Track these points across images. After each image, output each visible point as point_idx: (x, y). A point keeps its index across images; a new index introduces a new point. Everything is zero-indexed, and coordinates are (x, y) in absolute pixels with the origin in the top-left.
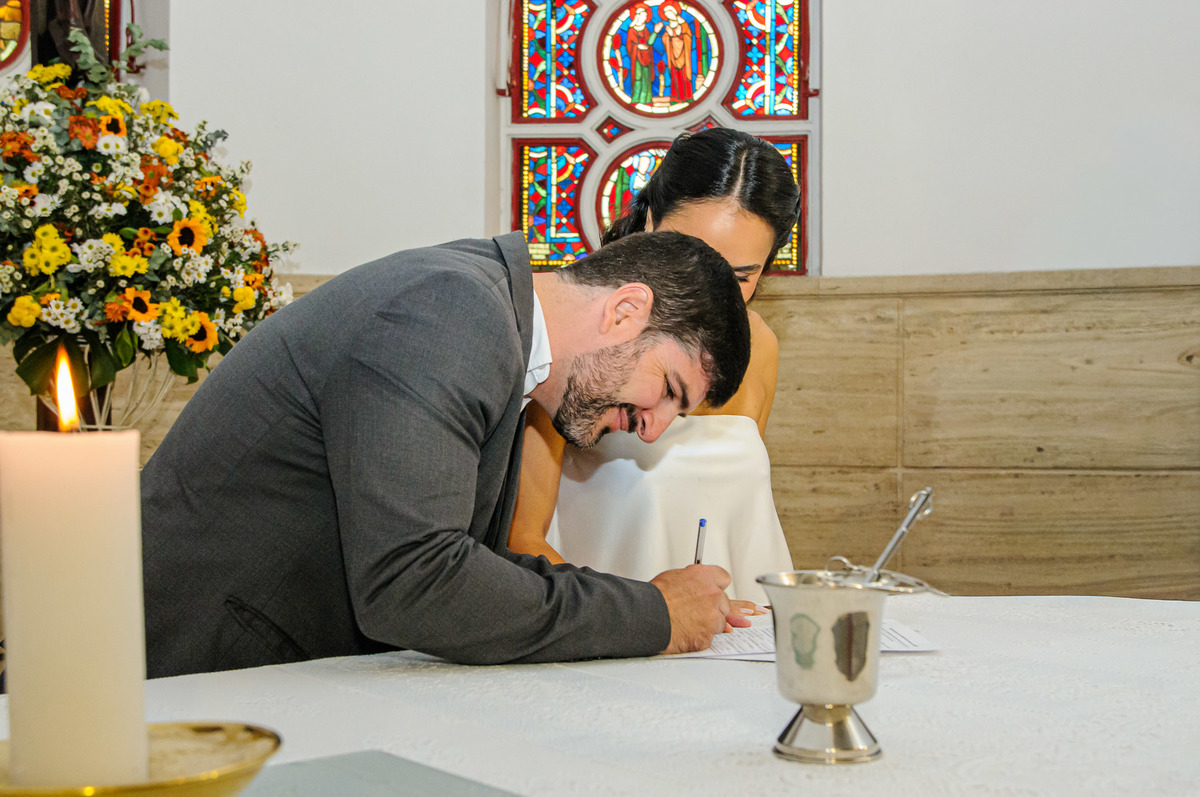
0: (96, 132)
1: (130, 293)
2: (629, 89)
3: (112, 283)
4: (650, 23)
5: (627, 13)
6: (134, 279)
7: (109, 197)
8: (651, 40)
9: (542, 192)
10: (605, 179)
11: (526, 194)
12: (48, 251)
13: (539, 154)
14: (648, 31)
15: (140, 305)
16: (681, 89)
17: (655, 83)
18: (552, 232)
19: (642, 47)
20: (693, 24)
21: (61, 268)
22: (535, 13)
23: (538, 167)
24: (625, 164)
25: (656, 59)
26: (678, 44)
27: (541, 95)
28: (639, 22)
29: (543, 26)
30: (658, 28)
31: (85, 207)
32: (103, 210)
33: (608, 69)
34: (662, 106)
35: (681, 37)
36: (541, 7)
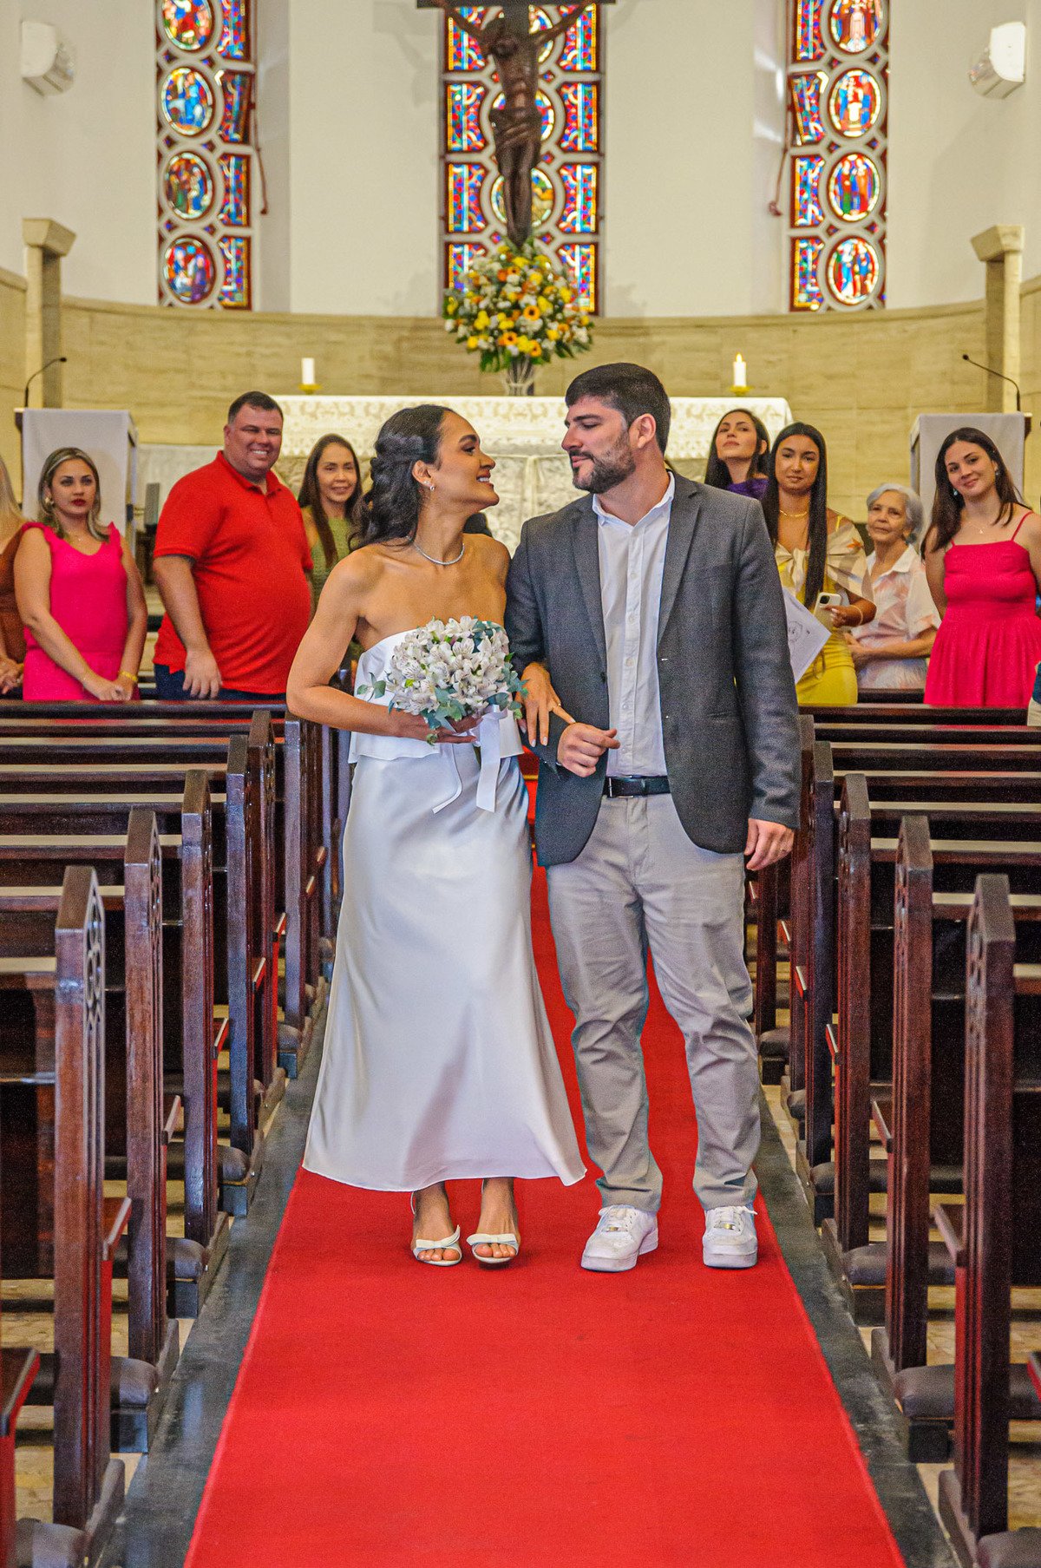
0: (507, 274)
1: (506, 335)
2: (841, 207)
3: (501, 332)
4: (851, 169)
5: (840, 165)
6: (509, 330)
7: (505, 299)
8: (851, 178)
9: (805, 265)
10: (830, 257)
11: (797, 268)
12: (482, 321)
13: (803, 245)
14: (850, 174)
15: (510, 339)
16: (863, 207)
17: (852, 204)
18: (809, 288)
19: (847, 183)
20: (869, 169)
21: (486, 328)
22: (801, 167)
23: (803, 252)
24: (840, 248)
25: (853, 189)
26: (863, 181)
27: (804, 212)
28: (846, 171)
29: (806, 174)
30: (854, 172)
31: (495, 304)
32: (502, 305)
33: (832, 196)
34: (855, 215)
35: (864, 177)
36: (804, 164)
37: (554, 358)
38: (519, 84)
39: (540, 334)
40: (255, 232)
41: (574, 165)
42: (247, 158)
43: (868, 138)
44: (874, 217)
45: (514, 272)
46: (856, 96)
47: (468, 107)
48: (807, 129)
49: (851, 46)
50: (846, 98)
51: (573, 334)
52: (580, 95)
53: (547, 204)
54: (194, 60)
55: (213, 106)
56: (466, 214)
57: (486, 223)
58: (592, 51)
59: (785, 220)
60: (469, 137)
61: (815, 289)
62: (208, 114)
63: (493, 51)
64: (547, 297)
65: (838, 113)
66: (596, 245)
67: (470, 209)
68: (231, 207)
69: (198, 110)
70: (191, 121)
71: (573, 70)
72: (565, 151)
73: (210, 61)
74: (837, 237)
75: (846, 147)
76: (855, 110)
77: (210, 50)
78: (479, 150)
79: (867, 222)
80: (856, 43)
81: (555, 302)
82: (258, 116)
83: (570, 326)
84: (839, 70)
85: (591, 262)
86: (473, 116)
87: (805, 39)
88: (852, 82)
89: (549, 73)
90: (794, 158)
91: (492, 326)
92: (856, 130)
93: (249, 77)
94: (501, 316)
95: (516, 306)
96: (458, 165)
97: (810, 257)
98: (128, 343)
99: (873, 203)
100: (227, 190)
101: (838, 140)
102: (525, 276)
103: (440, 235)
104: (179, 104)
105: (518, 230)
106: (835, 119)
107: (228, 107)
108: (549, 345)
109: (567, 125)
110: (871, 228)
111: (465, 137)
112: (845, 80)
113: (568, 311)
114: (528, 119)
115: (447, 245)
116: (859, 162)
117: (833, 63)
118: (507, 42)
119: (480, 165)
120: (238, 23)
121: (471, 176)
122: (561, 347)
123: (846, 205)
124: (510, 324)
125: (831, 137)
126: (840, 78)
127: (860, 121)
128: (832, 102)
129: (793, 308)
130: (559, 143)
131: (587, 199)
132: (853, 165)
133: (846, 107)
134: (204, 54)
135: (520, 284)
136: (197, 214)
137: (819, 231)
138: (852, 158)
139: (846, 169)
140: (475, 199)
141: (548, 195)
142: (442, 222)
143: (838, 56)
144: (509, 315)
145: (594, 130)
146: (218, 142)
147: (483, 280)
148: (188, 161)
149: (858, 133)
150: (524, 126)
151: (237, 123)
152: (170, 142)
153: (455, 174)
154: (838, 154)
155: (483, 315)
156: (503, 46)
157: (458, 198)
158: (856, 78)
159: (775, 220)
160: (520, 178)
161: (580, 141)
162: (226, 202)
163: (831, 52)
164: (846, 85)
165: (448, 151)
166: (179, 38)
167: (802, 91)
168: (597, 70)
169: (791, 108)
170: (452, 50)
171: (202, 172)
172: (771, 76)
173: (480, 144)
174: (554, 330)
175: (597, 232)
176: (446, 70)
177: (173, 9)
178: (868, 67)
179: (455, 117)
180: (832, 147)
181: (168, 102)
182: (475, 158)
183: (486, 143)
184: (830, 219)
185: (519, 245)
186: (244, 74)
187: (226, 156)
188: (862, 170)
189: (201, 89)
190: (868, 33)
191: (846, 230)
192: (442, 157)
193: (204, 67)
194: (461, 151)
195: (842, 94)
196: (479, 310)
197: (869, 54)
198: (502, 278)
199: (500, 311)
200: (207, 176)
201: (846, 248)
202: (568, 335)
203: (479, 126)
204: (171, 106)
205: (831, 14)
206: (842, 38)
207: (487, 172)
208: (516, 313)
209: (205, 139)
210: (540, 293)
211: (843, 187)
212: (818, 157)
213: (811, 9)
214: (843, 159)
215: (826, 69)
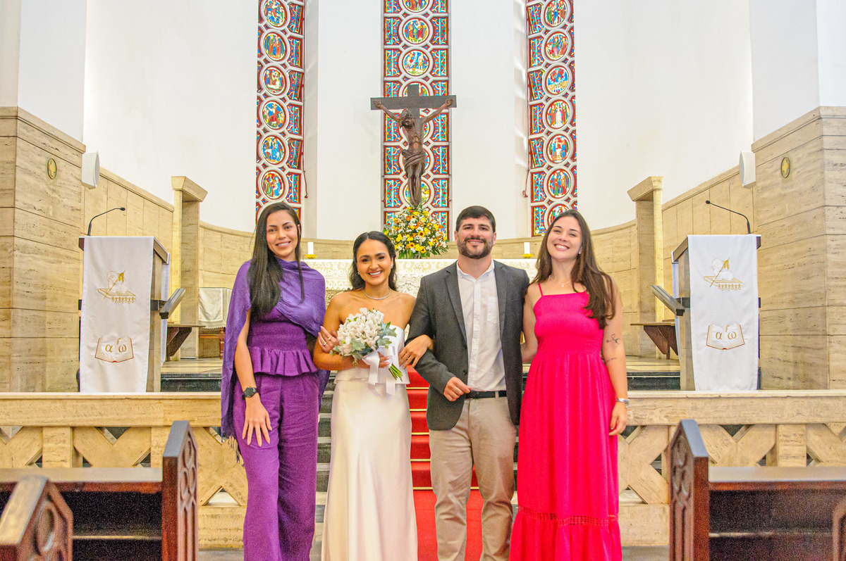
0: (410, 218)
1: (410, 244)
2: (554, 192)
3: (408, 242)
4: (557, 176)
5: (553, 175)
6: (411, 241)
7: (409, 229)
8: (558, 180)
9: (538, 218)
11: (534, 219)
12: (399, 238)
13: (537, 209)
14: (557, 178)
15: (412, 245)
16: (564, 191)
17: (559, 191)
18: (540, 227)
19: (556, 182)
20: (566, 176)
21: (401, 241)
22: (535, 177)
23: (537, 212)
24: (554, 210)
25: (558, 185)
26: (563, 181)
27: (538, 195)
28: (555, 177)
30: (559, 178)
31: (405, 231)
32: (408, 231)
33: (549, 188)
34: (560, 195)
36: (537, 175)
37: (431, 254)
38: (415, 140)
39: (425, 244)
40: (302, 205)
41: (438, 179)
42: (300, 175)
43: (565, 162)
44: (569, 195)
45: (413, 217)
46: (559, 146)
47: (394, 156)
48: (537, 161)
49: (556, 126)
50: (555, 146)
51: (440, 244)
52: (441, 151)
53: (428, 195)
54: (276, 133)
55: (285, 152)
56: (393, 200)
57: (402, 203)
58: (445, 133)
59: (529, 199)
60: (394, 169)
61: (543, 228)
62: (282, 156)
63: (403, 125)
64: (428, 228)
65: (551, 154)
66: (448, 212)
67: (395, 198)
68: (292, 195)
69: (278, 154)
70: (274, 159)
71: (438, 141)
72: (434, 174)
73: (283, 134)
74: (552, 205)
75: (555, 167)
76: (558, 151)
77: (284, 129)
78: (399, 174)
79: (566, 197)
80: (559, 123)
81: (431, 230)
82: (305, 157)
83: (439, 241)
84: (551, 136)
85: (446, 219)
86: (395, 160)
87: (536, 125)
88: (557, 141)
89: (428, 142)
90: (532, 174)
91: (404, 240)
92: (559, 159)
93: (302, 141)
94: (408, 235)
95: (415, 231)
96: (390, 179)
97: (540, 215)
98: (240, 248)
99: (569, 190)
100: (290, 188)
101: (551, 164)
102: (418, 219)
103: (381, 208)
104: (270, 151)
105: (415, 201)
106: (550, 156)
107: (291, 153)
108: (429, 248)
109: (434, 164)
110: (568, 200)
111: (392, 168)
112: (554, 140)
113: (437, 234)
114: (420, 153)
115: (385, 213)
116: (561, 173)
117: (549, 133)
118: (410, 120)
119: (399, 180)
120: (296, 120)
121: (395, 184)
122: (435, 249)
123: (557, 191)
124: (412, 239)
125: (548, 163)
126: (552, 139)
127: (561, 156)
128: (549, 149)
129: (533, 235)
130: (432, 170)
131: (444, 193)
132: (559, 174)
133: (555, 151)
134: (281, 131)
135: (416, 222)
136: (277, 197)
137: (544, 203)
138: (558, 171)
140: (397, 193)
141: (427, 192)
142: (383, 203)
143: (551, 130)
144: (411, 235)
145: (446, 165)
146: (286, 167)
147: (400, 220)
148: (273, 175)
149: (561, 161)
150: (417, 156)
151: (295, 161)
152: (265, 166)
153: (388, 184)
154: (552, 170)
155: (400, 236)
156: (408, 122)
157: (389, 193)
158: (559, 139)
159: (524, 199)
160: (416, 178)
161: (441, 169)
162: (290, 193)
163: (548, 128)
164: (555, 142)
165: (385, 174)
166: (270, 123)
167: (535, 146)
168: (448, 141)
169: (530, 153)
170: (387, 133)
171: (279, 180)
172: (522, 139)
173: (399, 172)
174: (431, 242)
175: (448, 206)
176: (385, 141)
177: (268, 111)
178: (564, 133)
179: (388, 160)
180: (549, 168)
181: (264, 150)
182: (396, 177)
183: (401, 171)
184: (549, 197)
185: (416, 207)
186: (298, 140)
187: (289, 174)
188: (563, 176)
189: (279, 146)
190: (563, 119)
191: (556, 201)
192: (383, 176)
193: (281, 136)
195: (553, 146)
196: (398, 233)
197: (564, 128)
198: (408, 219)
199: (407, 233)
200: (282, 181)
201: (557, 209)
202: (438, 244)
204: (266, 151)
205: (547, 114)
206: (552, 123)
207: (402, 182)
208: (414, 234)
209: (280, 166)
210: (425, 226)
211: (554, 185)
212: (543, 172)
213: (538, 112)
214: (554, 173)
215: (545, 136)
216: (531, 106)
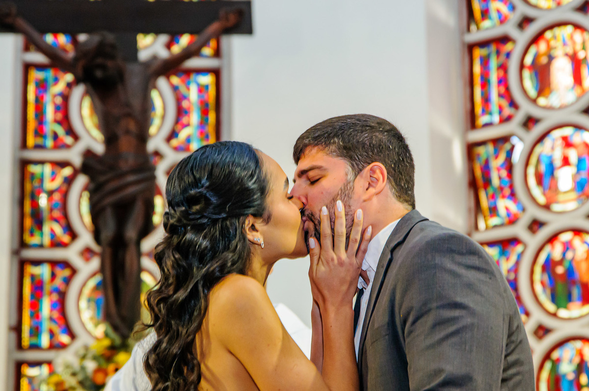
0: (106, 374)
8: (566, 264)
10: (542, 366)
17: (570, 295)
19: (560, 270)
26: (584, 266)
30: (569, 255)
34: (576, 311)
35: (585, 259)
36: (495, 252)
43: (587, 208)
47: (52, 192)
48: (494, 211)
56: (46, 325)
57: (73, 336)
58: (210, 128)
60: (52, 231)
67: (51, 319)
71: (187, 150)
74: (550, 340)
75: (556, 222)
78: (64, 245)
84: (538, 130)
86: (57, 205)
87: (486, 100)
88: (560, 142)
92: (567, 202)
96: (37, 263)
101: (542, 215)
103: (9, 352)
111: (46, 229)
112: (548, 142)
114: (138, 169)
115: (19, 364)
117: (530, 121)
119: (65, 264)
121: (53, 276)
125: (532, 212)
126: (541, 139)
127: (574, 189)
128: (531, 171)
132: (567, 246)
138: (566, 237)
139: (556, 251)
140: (58, 307)
142: (13, 336)
143: (535, 112)
149: (572, 206)
153: (33, 276)
154: (544, 233)
157: (35, 306)
163: (526, 108)
164: (551, 148)
165: (23, 245)
167: (487, 162)
169: (473, 185)
170: (32, 125)
173: (66, 239)
178: (582, 120)
179: (33, 204)
180: (535, 225)
182: (58, 254)
183: (77, 236)
184: (539, 316)
191: (563, 330)
192: (16, 253)
194: (41, 246)
197: (582, 105)
198: (99, 378)
203: (66, 216)
205: (522, 67)
207: (74, 272)
211: (553, 277)
212: (514, 241)
213: (494, 63)
214: (552, 239)
215: (521, 131)
216: (471, 48)
